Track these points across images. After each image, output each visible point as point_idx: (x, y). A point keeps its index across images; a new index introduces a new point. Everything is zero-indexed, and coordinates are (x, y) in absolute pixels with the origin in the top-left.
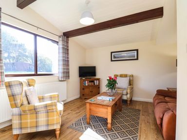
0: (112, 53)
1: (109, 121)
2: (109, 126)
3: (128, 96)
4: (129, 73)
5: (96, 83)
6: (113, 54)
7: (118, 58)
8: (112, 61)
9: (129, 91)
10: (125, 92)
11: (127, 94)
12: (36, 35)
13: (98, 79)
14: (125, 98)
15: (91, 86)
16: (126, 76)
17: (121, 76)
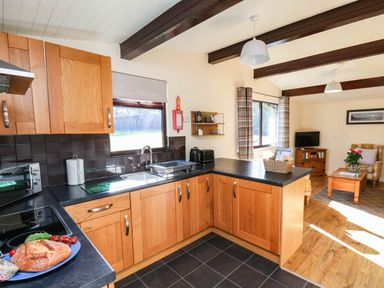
0: (348, 112)
1: (357, 194)
2: (356, 200)
3: (375, 174)
4: (377, 142)
5: (321, 155)
6: (350, 114)
7: (359, 119)
8: (348, 123)
9: (376, 168)
10: (370, 169)
11: (373, 172)
12: (261, 103)
13: (324, 151)
14: (370, 177)
15: (313, 160)
16: (371, 147)
17: (363, 146)
